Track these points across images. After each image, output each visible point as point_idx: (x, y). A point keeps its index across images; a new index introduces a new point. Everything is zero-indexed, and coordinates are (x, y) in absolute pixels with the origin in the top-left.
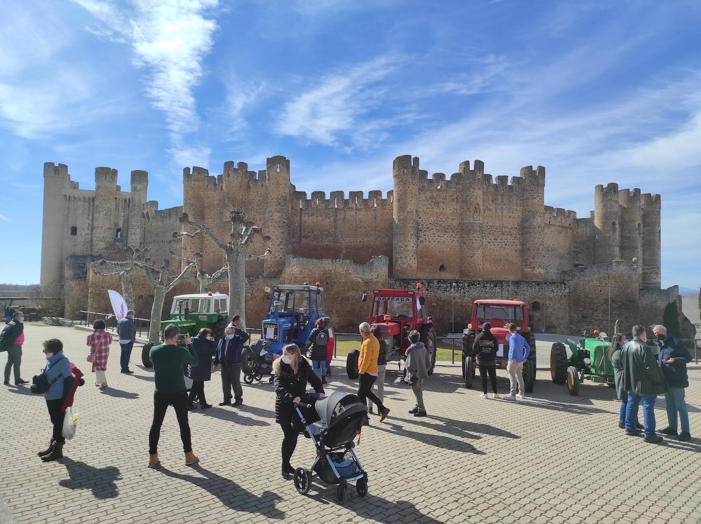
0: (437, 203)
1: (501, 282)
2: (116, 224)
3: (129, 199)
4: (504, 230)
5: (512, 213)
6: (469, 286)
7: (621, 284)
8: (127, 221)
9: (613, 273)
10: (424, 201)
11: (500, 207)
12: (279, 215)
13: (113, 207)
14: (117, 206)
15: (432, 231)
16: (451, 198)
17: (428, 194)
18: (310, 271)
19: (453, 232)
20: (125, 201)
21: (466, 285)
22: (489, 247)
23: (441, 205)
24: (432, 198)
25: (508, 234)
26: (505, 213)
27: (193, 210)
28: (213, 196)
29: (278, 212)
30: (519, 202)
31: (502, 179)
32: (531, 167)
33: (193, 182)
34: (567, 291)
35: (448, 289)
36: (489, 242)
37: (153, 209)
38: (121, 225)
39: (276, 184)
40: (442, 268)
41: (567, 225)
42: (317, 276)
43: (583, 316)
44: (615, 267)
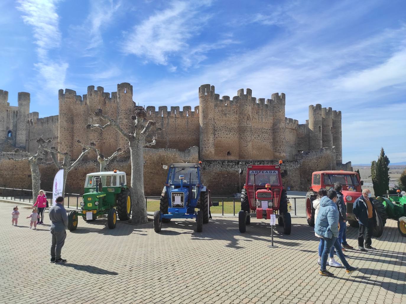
0: (225, 114)
1: (263, 161)
2: (8, 128)
3: (17, 111)
4: (263, 131)
5: (268, 120)
6: (245, 164)
7: (328, 161)
8: (15, 126)
9: (324, 155)
10: (218, 113)
11: (261, 117)
12: (126, 120)
13: (5, 117)
14: (8, 116)
15: (222, 131)
16: (233, 111)
17: (220, 108)
18: (150, 156)
19: (235, 132)
20: (14, 112)
21: (244, 163)
22: (255, 140)
23: (228, 115)
24: (222, 111)
25: (265, 133)
26: (264, 120)
27: (66, 117)
28: (80, 108)
29: (126, 119)
30: (271, 114)
31: (262, 100)
32: (278, 94)
33: (66, 99)
34: (299, 166)
35: (234, 166)
36: (255, 138)
37: (35, 118)
38: (11, 128)
39: (124, 101)
40: (229, 153)
41: (294, 128)
42: (155, 159)
43: (308, 180)
44: (325, 152)
